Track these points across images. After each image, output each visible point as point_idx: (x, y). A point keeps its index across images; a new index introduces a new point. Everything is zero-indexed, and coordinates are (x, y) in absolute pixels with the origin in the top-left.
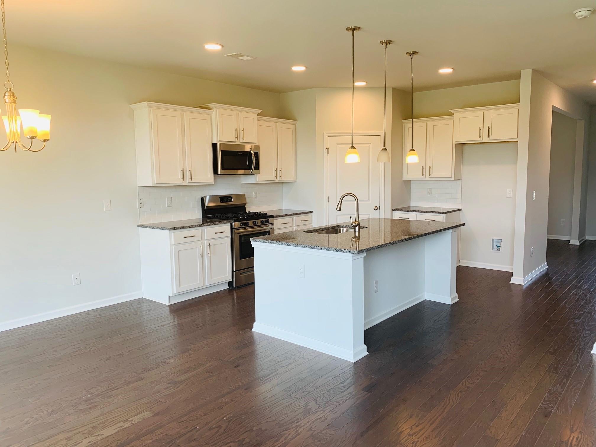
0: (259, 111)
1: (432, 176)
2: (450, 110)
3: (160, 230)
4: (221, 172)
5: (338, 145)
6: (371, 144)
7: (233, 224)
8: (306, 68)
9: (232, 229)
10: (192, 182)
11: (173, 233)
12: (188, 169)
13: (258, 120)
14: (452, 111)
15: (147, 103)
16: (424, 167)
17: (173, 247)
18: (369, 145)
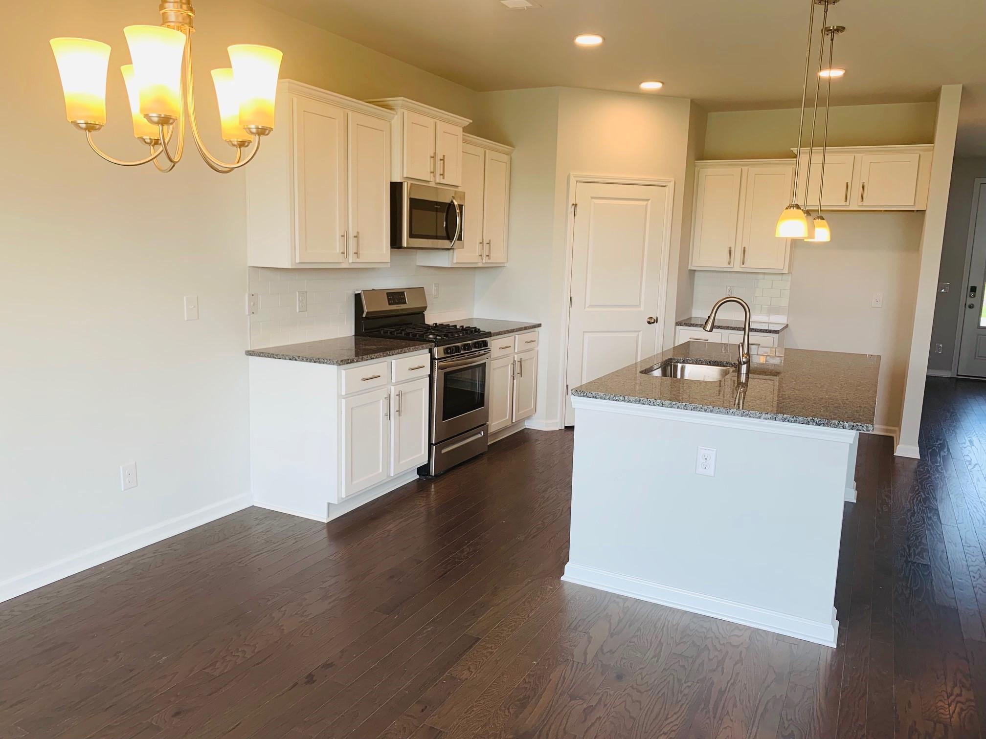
0: (467, 121)
1: (747, 265)
2: (792, 149)
3: (312, 364)
4: (408, 243)
5: (593, 200)
6: (650, 201)
7: (435, 350)
8: (604, 39)
9: (432, 359)
10: (358, 260)
11: (343, 372)
12: (352, 233)
13: (464, 141)
14: (795, 150)
15: (289, 82)
16: (733, 249)
17: (343, 401)
18: (646, 202)
